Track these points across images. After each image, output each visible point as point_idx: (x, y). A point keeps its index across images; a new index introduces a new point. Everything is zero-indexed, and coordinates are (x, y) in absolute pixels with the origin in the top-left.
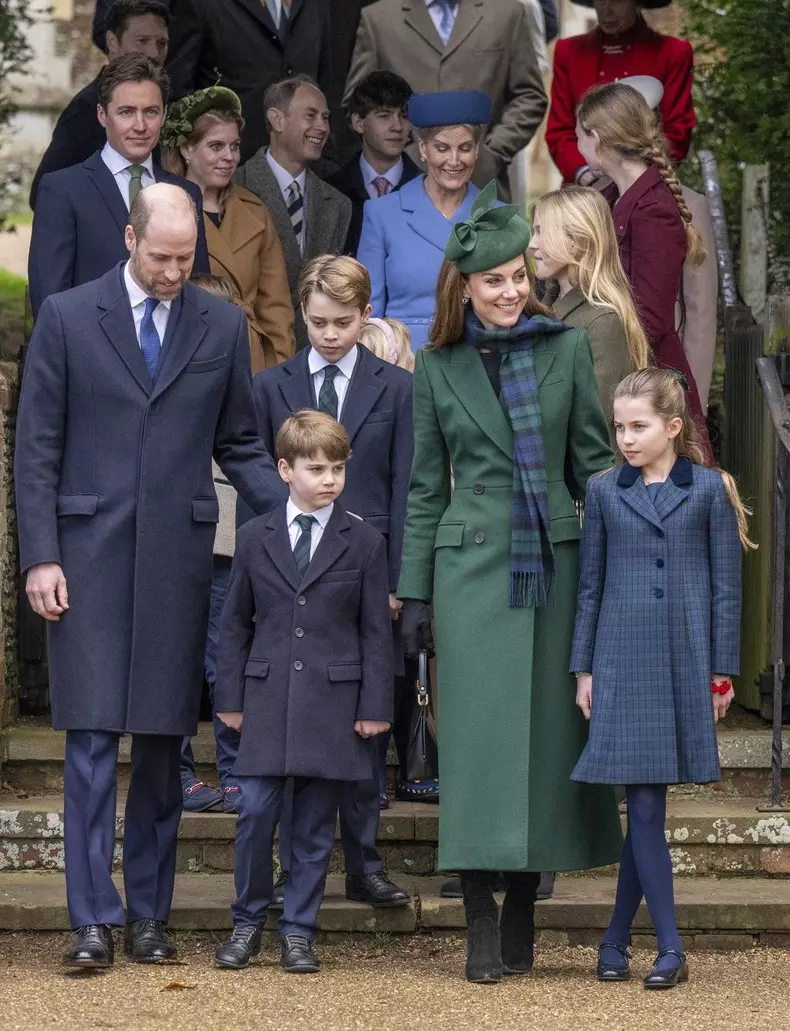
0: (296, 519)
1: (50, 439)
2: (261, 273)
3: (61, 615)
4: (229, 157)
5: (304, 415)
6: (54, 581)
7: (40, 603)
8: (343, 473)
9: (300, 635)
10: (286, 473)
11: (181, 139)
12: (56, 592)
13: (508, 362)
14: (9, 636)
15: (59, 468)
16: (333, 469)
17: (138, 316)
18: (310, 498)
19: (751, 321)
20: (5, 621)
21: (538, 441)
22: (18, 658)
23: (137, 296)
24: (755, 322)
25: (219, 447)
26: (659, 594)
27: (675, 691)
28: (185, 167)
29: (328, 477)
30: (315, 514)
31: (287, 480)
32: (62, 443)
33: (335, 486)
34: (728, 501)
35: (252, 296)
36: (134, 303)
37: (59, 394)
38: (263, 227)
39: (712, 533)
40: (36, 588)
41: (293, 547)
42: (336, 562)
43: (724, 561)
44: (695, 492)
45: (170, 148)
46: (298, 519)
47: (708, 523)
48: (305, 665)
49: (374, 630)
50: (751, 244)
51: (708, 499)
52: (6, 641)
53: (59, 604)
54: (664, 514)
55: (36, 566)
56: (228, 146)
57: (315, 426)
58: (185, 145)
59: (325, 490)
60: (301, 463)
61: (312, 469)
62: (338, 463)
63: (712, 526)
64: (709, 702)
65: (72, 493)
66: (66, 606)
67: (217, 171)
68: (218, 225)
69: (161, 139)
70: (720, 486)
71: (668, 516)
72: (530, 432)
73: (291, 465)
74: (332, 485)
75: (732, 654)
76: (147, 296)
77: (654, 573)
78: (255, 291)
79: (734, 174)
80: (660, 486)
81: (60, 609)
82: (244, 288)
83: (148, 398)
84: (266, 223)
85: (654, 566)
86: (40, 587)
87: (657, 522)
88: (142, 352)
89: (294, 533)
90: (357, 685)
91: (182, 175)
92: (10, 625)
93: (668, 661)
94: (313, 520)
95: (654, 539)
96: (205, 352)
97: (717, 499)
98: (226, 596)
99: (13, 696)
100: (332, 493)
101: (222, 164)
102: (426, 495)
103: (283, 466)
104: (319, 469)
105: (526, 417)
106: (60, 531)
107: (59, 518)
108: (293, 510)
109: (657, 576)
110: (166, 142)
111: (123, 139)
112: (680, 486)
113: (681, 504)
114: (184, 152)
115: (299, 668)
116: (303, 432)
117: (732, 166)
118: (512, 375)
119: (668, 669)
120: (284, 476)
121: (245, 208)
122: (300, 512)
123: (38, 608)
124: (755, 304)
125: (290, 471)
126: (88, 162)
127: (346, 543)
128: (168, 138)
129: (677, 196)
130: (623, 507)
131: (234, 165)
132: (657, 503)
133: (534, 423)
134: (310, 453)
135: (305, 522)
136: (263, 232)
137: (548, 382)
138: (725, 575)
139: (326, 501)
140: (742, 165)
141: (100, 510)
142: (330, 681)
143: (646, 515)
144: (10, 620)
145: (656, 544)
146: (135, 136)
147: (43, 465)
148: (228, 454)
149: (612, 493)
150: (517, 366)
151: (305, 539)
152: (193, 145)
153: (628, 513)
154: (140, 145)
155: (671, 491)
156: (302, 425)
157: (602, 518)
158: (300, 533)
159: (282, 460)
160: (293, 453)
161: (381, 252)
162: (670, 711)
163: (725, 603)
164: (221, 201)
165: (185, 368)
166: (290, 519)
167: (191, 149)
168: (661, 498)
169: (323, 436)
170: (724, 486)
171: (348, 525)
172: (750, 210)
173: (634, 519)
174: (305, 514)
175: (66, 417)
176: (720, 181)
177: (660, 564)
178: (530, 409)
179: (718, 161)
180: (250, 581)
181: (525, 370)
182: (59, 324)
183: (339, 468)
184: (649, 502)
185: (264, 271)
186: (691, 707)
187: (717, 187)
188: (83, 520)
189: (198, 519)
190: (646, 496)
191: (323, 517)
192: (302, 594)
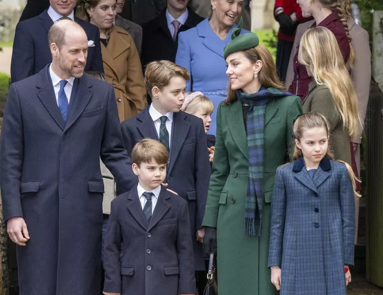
0: (143, 195)
1: (16, 154)
2: (128, 69)
3: (26, 242)
4: (112, 13)
5: (145, 141)
6: (20, 226)
7: (15, 237)
8: (165, 171)
9: (149, 253)
10: (137, 170)
11: (87, 5)
12: (22, 231)
13: (252, 111)
14: (3, 256)
15: (21, 169)
16: (160, 169)
17: (57, 90)
18: (148, 183)
19: (378, 90)
20: (2, 249)
21: (260, 152)
22: (8, 266)
23: (56, 79)
24: (380, 91)
25: (104, 154)
26: (316, 225)
27: (325, 274)
28: (89, 18)
29: (157, 172)
30: (153, 191)
31: (137, 174)
32: (22, 156)
33: (161, 177)
34: (349, 177)
35: (124, 81)
36: (54, 84)
37: (19, 132)
38: (129, 45)
39: (341, 194)
40: (12, 231)
41: (143, 208)
42: (165, 215)
43: (347, 207)
44: (333, 173)
45: (81, 10)
46: (144, 195)
47: (339, 188)
48: (152, 267)
49: (184, 248)
50: (378, 51)
51: (339, 177)
52: (2, 258)
53: (24, 237)
54: (318, 184)
55: (11, 218)
56: (110, 8)
57: (151, 146)
58: (89, 8)
59: (156, 179)
60: (144, 165)
61: (149, 168)
62: (162, 165)
63: (341, 190)
64: (343, 278)
65: (26, 181)
66: (28, 238)
67: (106, 21)
68: (106, 45)
69: (77, 5)
70: (345, 170)
71: (320, 186)
72: (256, 147)
73: (139, 166)
74: (159, 176)
75: (350, 254)
76: (61, 79)
77: (313, 215)
78: (125, 78)
79: (368, 16)
80: (315, 171)
81: (25, 240)
82: (119, 78)
83: (63, 131)
84: (131, 44)
85: (314, 212)
86: (13, 230)
87: (315, 190)
88: (59, 108)
89: (143, 201)
90: (177, 276)
91: (88, 21)
92: (4, 250)
93: (322, 259)
94: (152, 194)
95: (314, 197)
96: (91, 107)
97: (344, 176)
98: (108, 232)
99: (6, 287)
100: (160, 180)
101: (108, 17)
102: (218, 175)
103: (135, 167)
104: (153, 168)
105: (255, 140)
106: (22, 200)
107: (21, 194)
108: (141, 190)
109: (315, 217)
110: (79, 6)
111: (56, 4)
112: (325, 171)
113: (326, 180)
114: (89, 11)
115: (150, 269)
116: (145, 149)
117: (367, 11)
118: (252, 118)
119: (322, 263)
120: (135, 172)
121: (120, 36)
122: (145, 191)
123: (14, 240)
124: (380, 81)
125: (138, 169)
126: (41, 16)
127: (169, 205)
128: (80, 4)
129: (346, 28)
130: (296, 182)
131: (114, 17)
132: (314, 179)
133: (259, 143)
134: (148, 160)
135: (148, 196)
136: (129, 49)
137: (270, 122)
138: (347, 214)
139: (157, 185)
140: (373, 11)
141: (40, 189)
142: (165, 275)
143: (309, 186)
144: (4, 248)
145: (314, 201)
146: (62, 4)
147: (12, 168)
148: (109, 158)
149: (291, 175)
150: (256, 113)
151: (149, 204)
152: (93, 8)
153: (299, 185)
154: (64, 8)
155: (321, 173)
156: (144, 146)
157: (285, 188)
158: (146, 201)
159: (134, 164)
160: (139, 160)
161: (188, 58)
162: (323, 284)
163: (347, 228)
164: (107, 33)
165: (81, 115)
166: (140, 194)
167: (92, 9)
168: (316, 177)
169: (155, 151)
170: (347, 170)
171: (170, 196)
172: (377, 33)
173: (302, 188)
174: (148, 192)
175: (23, 142)
176: (361, 19)
177: (317, 210)
178: (258, 136)
179: (360, 9)
180: (120, 226)
181: (258, 116)
182: (17, 97)
183: (163, 168)
184: (310, 179)
185: (130, 68)
186: (333, 282)
187: (360, 23)
188: (33, 195)
189: (92, 191)
190: (308, 177)
191: (157, 192)
192: (150, 231)
